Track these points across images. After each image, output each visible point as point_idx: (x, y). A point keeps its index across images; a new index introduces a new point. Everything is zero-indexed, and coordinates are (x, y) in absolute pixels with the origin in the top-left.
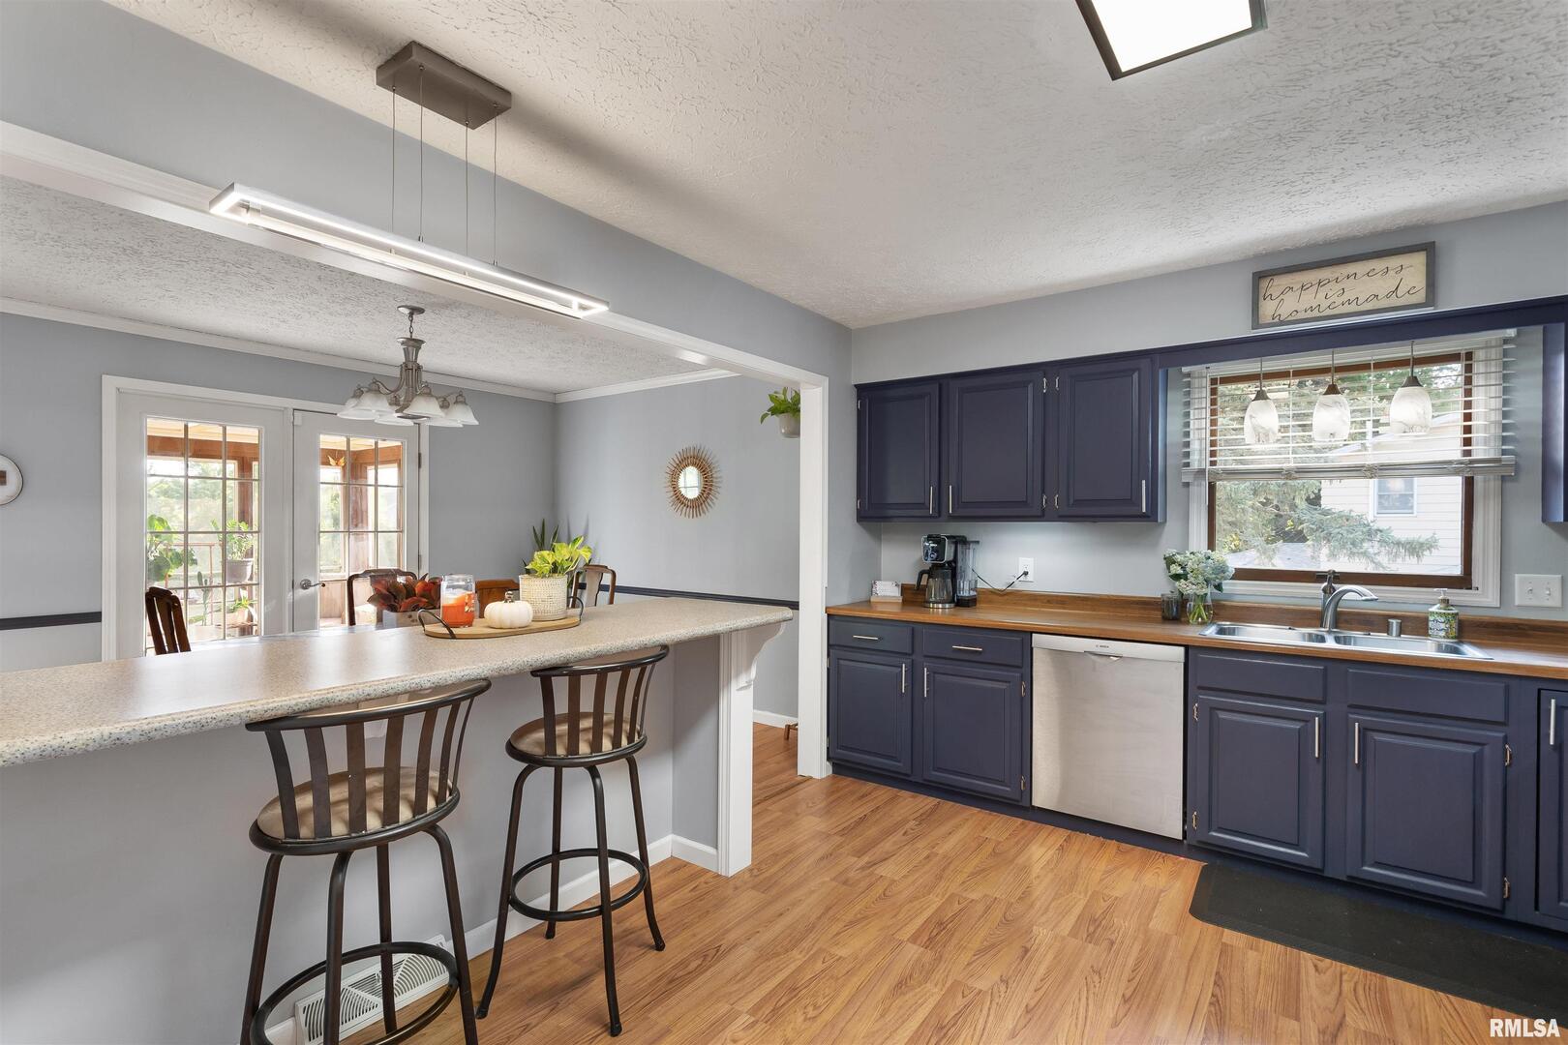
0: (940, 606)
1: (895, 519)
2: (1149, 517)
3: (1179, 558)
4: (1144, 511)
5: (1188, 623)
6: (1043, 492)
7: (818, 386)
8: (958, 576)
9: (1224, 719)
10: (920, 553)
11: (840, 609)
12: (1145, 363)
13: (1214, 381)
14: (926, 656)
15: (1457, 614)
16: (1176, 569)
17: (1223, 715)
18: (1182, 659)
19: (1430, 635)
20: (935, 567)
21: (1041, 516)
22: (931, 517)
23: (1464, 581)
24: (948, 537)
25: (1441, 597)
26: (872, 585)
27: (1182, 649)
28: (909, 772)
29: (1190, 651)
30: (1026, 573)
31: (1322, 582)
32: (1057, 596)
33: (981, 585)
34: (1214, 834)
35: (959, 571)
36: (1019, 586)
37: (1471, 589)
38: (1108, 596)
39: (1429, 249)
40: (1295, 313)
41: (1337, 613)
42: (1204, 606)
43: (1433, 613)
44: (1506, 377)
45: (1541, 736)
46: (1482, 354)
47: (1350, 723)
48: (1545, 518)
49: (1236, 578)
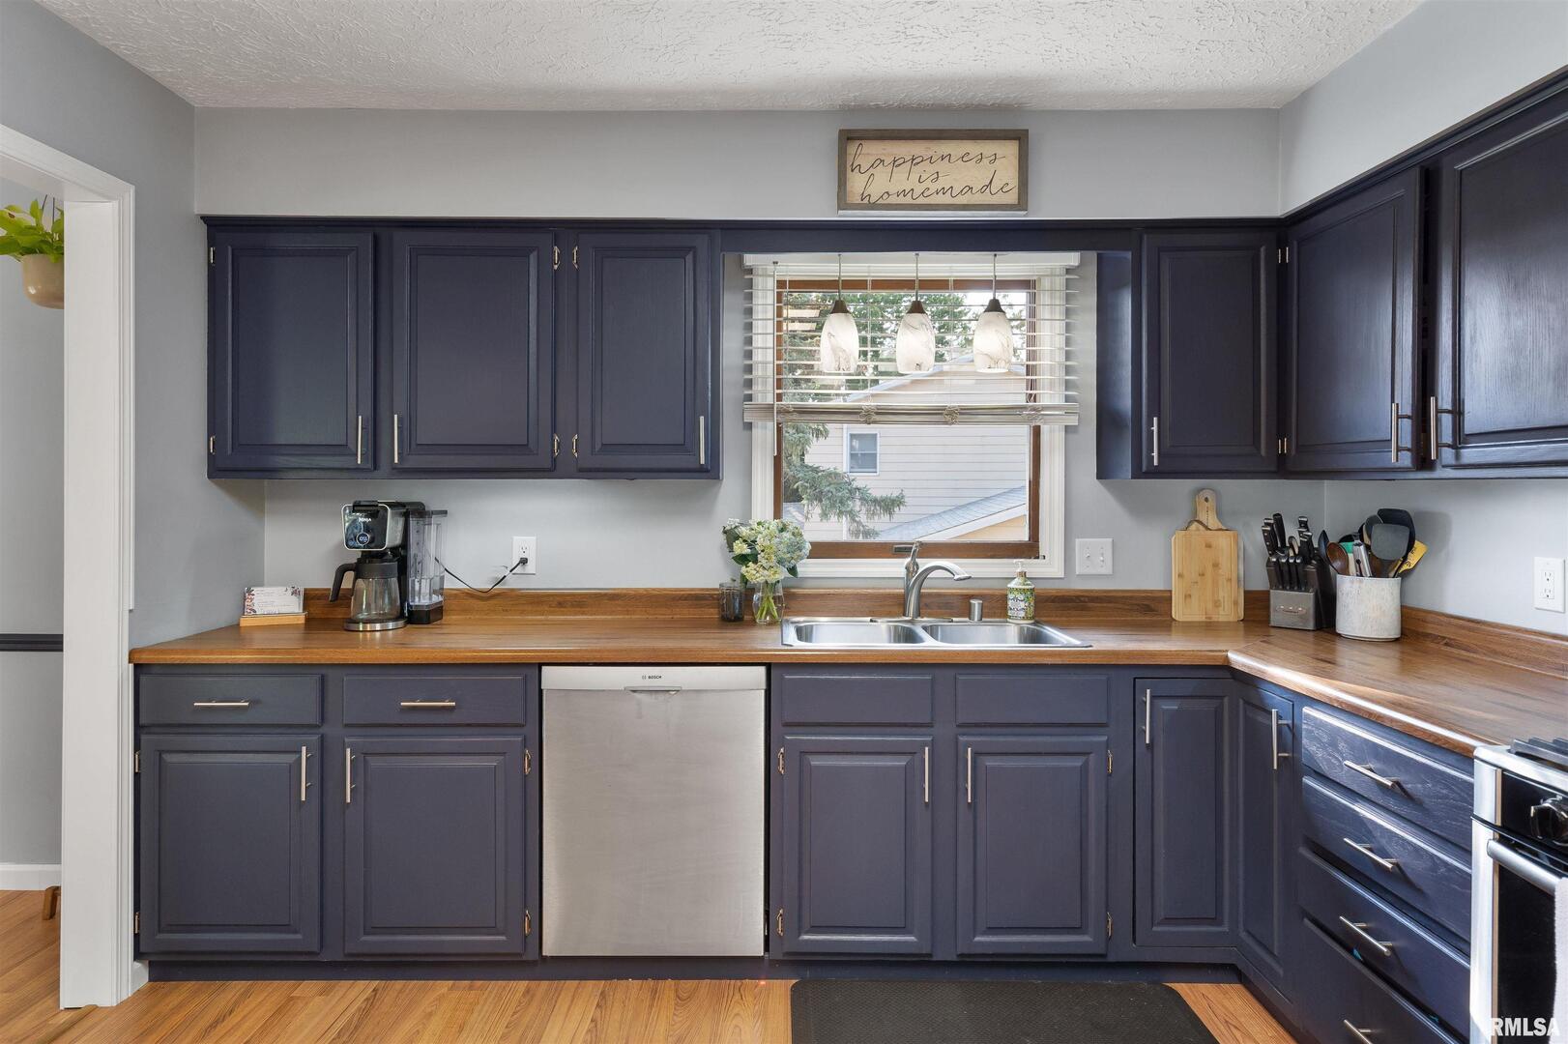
0: (378, 626)
1: (292, 475)
2: (707, 471)
3: (744, 531)
4: (702, 462)
5: (753, 623)
6: (554, 430)
7: (110, 198)
8: (411, 571)
9: (817, 767)
10: (340, 535)
11: (163, 652)
12: (701, 241)
13: (781, 284)
14: (347, 726)
15: (1033, 589)
16: (740, 548)
17: (816, 761)
18: (764, 686)
19: (1010, 617)
20: (368, 557)
21: (549, 469)
22: (358, 469)
23: (1029, 549)
24: (391, 505)
25: (1019, 570)
26: (245, 595)
27: (762, 670)
28: (315, 948)
29: (772, 671)
30: (524, 561)
31: (904, 557)
32: (574, 595)
33: (450, 584)
34: (806, 937)
35: (411, 561)
36: (513, 583)
37: (1038, 558)
38: (646, 590)
39: (1021, 139)
40: (886, 195)
41: (920, 596)
42: (774, 598)
43: (1012, 590)
44: (1068, 312)
45: (1136, 733)
46: (1046, 283)
47: (961, 748)
48: (1103, 473)
49: (813, 555)
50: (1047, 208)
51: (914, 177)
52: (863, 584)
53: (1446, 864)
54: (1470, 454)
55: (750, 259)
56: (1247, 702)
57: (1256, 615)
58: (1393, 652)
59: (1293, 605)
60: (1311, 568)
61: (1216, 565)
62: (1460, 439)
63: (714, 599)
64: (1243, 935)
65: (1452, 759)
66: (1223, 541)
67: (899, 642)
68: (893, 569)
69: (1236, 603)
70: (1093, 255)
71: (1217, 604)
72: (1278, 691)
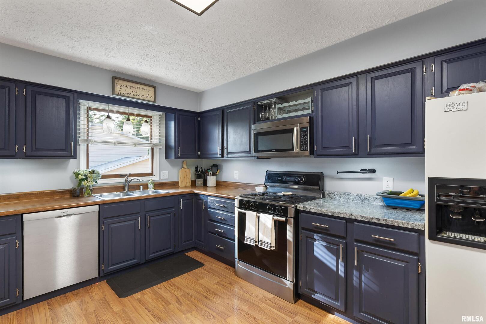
3: (80, 172)
4: (72, 154)
5: (84, 196)
12: (71, 95)
13: (88, 108)
15: (154, 183)
16: (81, 177)
17: (112, 226)
18: (98, 210)
19: (149, 189)
23: (151, 174)
25: (151, 179)
27: (98, 206)
29: (100, 206)
31: (125, 177)
34: (111, 268)
37: (154, 176)
39: (155, 88)
40: (124, 94)
41: (128, 186)
42: (90, 190)
43: (149, 183)
44: (159, 124)
45: (179, 208)
46: (155, 117)
47: (146, 217)
48: (166, 158)
49: (102, 178)
50: (159, 103)
51: (131, 91)
52: (112, 184)
53: (230, 216)
54: (229, 155)
55: (81, 101)
56: (197, 199)
57: (194, 184)
58: (215, 188)
59: (200, 182)
60: (203, 175)
61: (187, 176)
62: (228, 153)
63: (68, 192)
64: (196, 241)
65: (231, 200)
66: (188, 171)
67: (125, 196)
68: (123, 180)
69: (190, 183)
70: (164, 113)
71: (187, 183)
72: (203, 196)
